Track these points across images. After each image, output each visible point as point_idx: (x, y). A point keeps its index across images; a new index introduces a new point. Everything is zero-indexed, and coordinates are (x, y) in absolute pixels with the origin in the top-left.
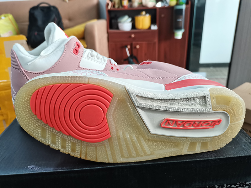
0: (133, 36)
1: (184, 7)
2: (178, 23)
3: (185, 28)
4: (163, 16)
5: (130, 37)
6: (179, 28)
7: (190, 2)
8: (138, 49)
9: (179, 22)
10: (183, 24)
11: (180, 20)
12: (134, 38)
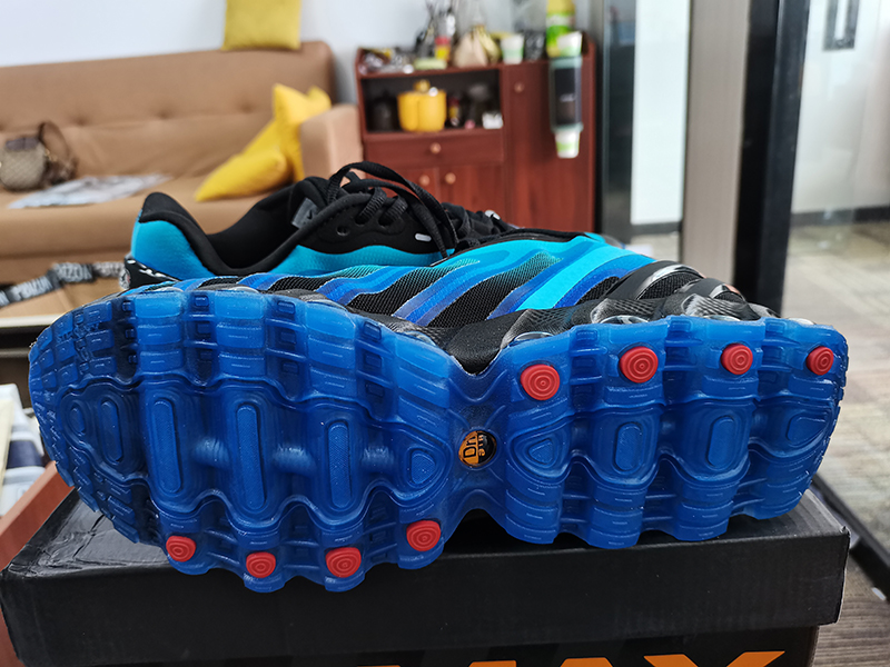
0: (436, 148)
1: (577, 62)
2: (562, 107)
3: (584, 121)
4: (519, 88)
5: (429, 152)
6: (566, 121)
7: (591, 49)
8: (451, 186)
9: (566, 104)
10: (576, 111)
11: (569, 99)
12: (439, 156)
